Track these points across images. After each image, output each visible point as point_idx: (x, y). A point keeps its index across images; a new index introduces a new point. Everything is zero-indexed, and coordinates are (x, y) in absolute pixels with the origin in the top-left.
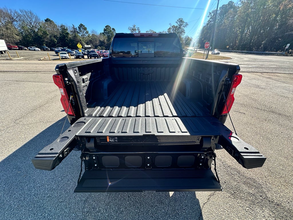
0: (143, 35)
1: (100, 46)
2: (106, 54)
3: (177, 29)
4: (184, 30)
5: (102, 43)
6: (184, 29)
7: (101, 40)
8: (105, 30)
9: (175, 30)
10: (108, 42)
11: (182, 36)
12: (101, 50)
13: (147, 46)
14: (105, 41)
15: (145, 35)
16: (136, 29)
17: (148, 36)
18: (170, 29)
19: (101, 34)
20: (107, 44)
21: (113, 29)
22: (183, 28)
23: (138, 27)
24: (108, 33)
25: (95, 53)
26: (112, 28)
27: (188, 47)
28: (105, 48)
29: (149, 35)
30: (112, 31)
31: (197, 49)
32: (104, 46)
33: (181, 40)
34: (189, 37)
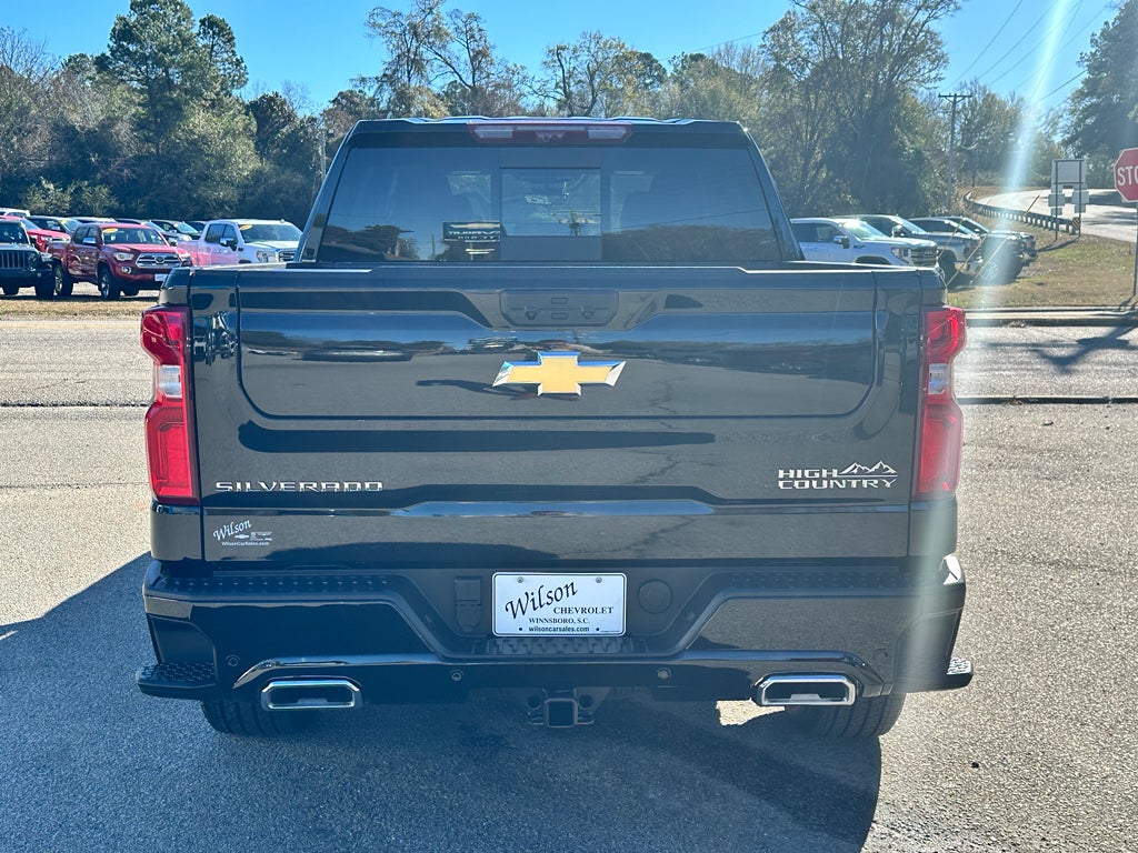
0: (533, 133)
1: (61, 175)
2: (136, 253)
3: (861, 26)
4: (931, 35)
5: (82, 146)
6: (933, 25)
7: (75, 119)
8: (124, 33)
9: (843, 40)
10: (147, 140)
11: (921, 93)
12: (70, 214)
13: (559, 192)
14: (123, 130)
15: (541, 136)
16: (448, 25)
17: (560, 136)
18: (785, 26)
19: (75, 65)
20: (139, 158)
21: (210, 24)
22: (922, 16)
23: (466, 12)
24: (158, 62)
25: (16, 247)
26: (197, 17)
27: (994, 187)
28: (114, 203)
29: (568, 133)
30: (201, 43)
31: (1080, 209)
32: (104, 181)
33: (909, 129)
34: (990, 100)
